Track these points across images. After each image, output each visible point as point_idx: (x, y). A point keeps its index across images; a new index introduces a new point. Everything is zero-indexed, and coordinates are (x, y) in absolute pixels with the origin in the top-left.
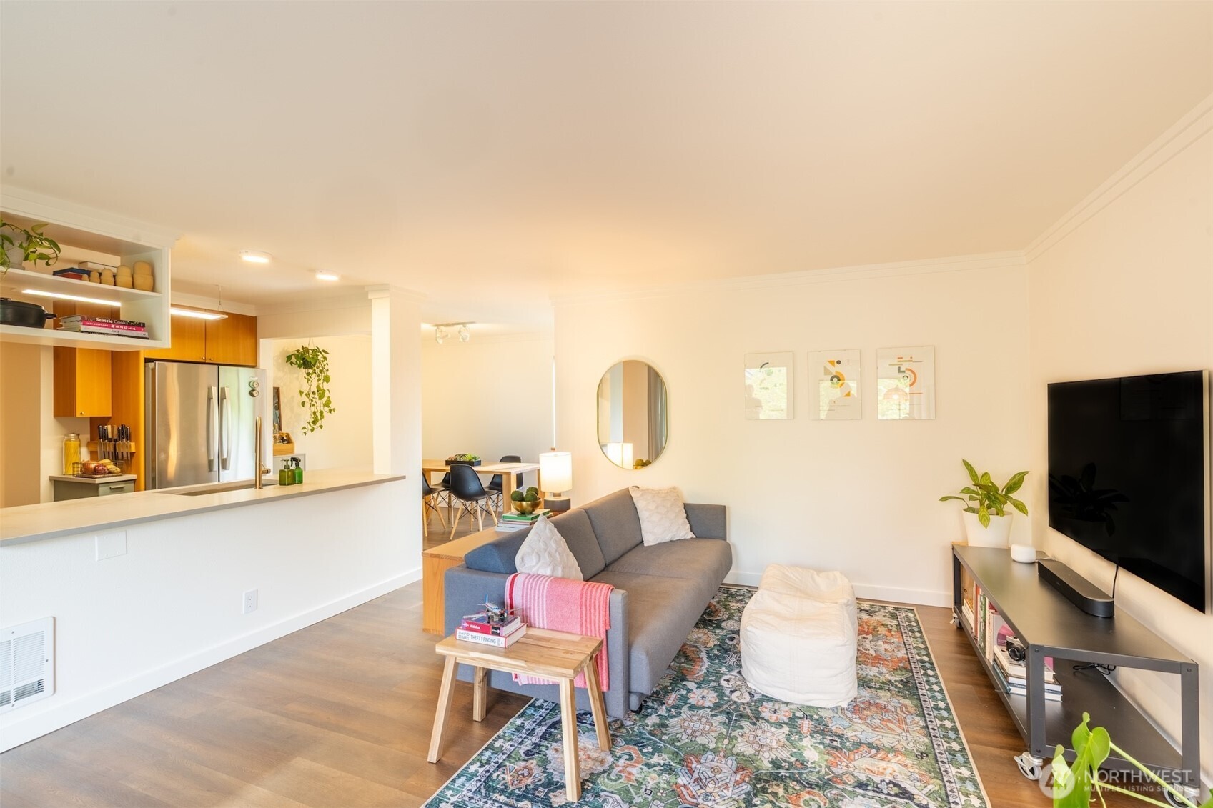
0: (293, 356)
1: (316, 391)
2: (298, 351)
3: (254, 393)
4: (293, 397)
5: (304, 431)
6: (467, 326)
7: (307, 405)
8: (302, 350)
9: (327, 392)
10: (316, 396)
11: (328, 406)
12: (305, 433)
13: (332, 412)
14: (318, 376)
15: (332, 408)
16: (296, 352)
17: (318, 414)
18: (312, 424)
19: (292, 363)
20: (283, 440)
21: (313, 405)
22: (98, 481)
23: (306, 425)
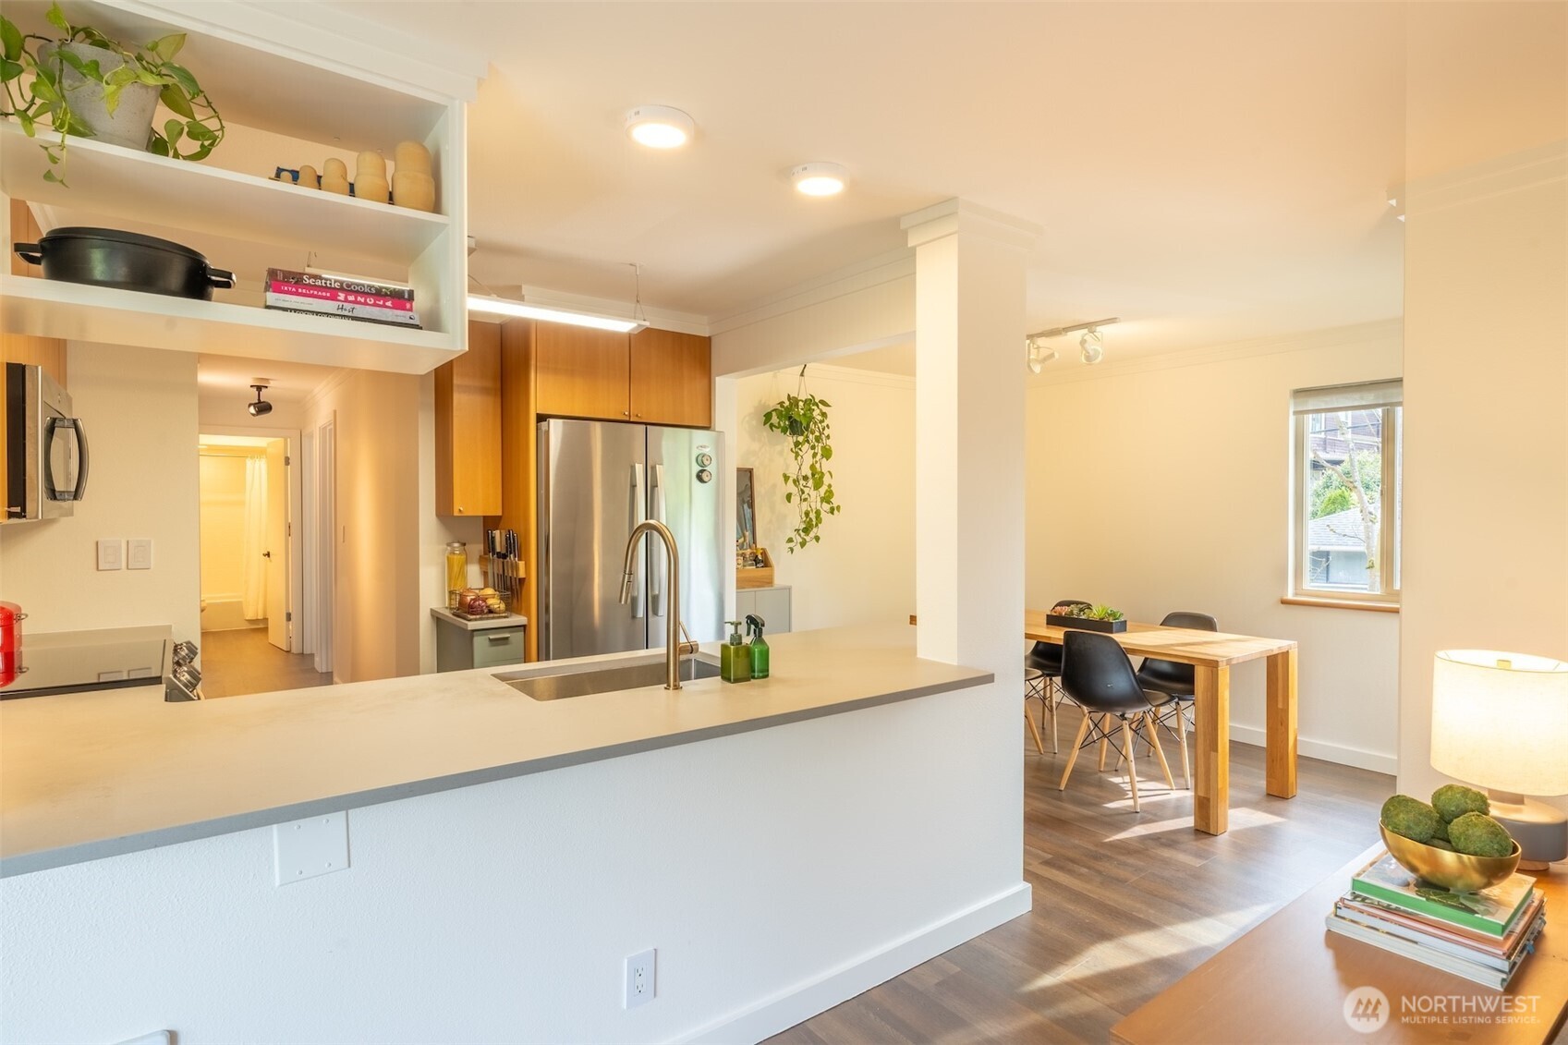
0: (774, 413)
1: (810, 476)
2: (781, 404)
3: (704, 476)
4: (774, 486)
5: (791, 545)
6: (1099, 329)
7: (796, 499)
8: (787, 403)
9: (827, 476)
10: (811, 483)
11: (829, 502)
12: (792, 550)
13: (836, 512)
14: (813, 447)
15: (835, 505)
16: (778, 407)
17: (812, 516)
18: (802, 534)
19: (772, 426)
20: (756, 561)
21: (805, 500)
22: (472, 625)
23: (793, 535)
